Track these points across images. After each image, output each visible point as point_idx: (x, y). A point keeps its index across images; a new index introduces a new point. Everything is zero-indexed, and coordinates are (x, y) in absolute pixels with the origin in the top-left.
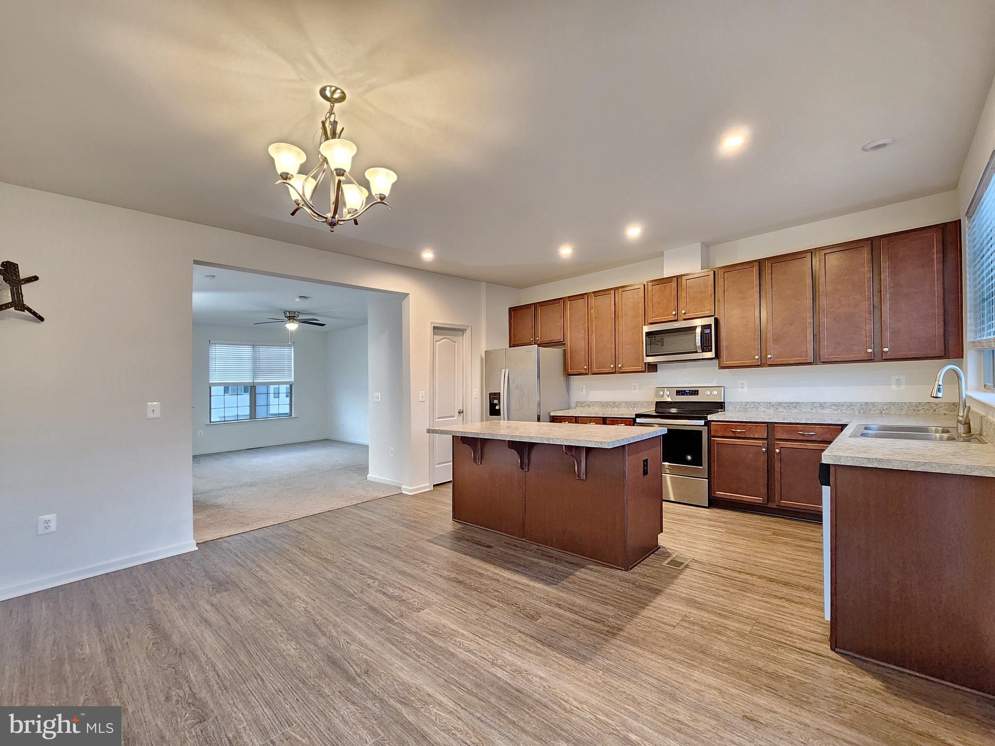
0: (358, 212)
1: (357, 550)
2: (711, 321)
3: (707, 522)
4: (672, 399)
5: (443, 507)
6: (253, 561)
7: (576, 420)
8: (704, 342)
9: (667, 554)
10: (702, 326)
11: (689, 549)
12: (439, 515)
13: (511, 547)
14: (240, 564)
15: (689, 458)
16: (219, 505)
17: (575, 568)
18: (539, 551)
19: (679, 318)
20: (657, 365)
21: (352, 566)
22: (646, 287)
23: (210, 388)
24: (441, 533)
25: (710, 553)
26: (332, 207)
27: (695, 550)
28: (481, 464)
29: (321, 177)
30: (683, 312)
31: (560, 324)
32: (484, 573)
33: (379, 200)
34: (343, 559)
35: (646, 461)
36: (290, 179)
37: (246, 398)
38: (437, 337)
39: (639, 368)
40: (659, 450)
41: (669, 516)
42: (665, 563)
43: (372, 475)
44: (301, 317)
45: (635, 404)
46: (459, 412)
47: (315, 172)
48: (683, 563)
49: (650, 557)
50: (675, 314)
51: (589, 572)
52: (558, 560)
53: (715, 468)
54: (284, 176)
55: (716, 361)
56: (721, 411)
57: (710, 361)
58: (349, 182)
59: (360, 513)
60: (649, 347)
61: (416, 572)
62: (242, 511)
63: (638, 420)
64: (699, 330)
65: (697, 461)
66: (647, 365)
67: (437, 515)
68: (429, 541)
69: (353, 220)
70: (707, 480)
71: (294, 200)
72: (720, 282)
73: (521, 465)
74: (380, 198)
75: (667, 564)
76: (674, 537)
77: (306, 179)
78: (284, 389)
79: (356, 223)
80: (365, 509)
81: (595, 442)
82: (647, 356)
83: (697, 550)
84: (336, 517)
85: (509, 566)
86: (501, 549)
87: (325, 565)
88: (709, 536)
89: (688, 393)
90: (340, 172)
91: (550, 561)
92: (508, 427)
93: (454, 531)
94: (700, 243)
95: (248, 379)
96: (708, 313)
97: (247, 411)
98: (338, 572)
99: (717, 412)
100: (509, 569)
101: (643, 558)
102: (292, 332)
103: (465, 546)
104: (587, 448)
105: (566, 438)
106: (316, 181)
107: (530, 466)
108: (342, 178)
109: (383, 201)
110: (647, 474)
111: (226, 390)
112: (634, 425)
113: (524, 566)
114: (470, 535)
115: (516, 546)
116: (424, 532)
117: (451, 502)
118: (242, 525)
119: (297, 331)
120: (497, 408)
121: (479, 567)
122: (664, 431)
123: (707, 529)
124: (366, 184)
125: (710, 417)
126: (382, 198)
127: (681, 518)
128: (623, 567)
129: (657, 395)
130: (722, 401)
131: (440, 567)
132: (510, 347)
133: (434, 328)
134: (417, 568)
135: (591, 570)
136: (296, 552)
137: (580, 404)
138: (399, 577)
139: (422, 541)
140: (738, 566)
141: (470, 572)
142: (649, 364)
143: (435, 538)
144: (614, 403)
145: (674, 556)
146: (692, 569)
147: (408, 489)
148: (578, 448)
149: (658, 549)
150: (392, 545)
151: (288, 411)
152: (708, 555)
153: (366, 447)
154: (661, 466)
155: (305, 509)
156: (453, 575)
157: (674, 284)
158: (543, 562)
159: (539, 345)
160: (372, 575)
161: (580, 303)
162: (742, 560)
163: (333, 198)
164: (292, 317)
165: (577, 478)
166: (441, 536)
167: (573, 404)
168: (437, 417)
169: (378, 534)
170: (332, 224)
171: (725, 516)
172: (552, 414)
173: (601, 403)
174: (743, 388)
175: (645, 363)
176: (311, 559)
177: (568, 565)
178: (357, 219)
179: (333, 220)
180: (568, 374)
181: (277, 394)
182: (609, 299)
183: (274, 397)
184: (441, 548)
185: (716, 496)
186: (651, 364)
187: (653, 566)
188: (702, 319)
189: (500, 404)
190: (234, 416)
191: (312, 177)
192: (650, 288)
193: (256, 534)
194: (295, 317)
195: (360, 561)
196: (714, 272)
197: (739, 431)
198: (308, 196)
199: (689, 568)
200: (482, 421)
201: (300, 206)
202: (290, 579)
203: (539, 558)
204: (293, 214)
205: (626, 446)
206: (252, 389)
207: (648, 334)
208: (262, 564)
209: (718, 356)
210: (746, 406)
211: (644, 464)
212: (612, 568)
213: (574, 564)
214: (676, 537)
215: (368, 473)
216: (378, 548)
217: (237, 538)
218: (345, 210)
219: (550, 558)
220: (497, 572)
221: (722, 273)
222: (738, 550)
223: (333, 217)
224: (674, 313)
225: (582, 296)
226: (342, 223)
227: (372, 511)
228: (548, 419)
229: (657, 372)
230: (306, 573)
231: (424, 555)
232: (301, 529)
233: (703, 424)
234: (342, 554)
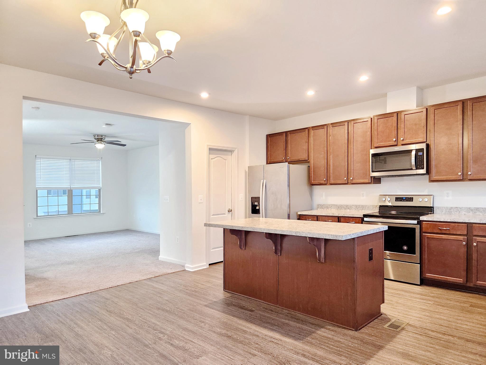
0: (150, 63)
1: (151, 313)
2: (423, 146)
3: (418, 296)
4: (392, 204)
5: (217, 281)
6: (72, 320)
7: (317, 218)
8: (418, 162)
9: (387, 320)
10: (416, 149)
11: (405, 316)
12: (213, 287)
13: (268, 311)
14: (61, 322)
15: (405, 248)
16: (45, 278)
17: (317, 327)
18: (289, 315)
19: (399, 143)
20: (381, 178)
21: (148, 324)
22: (373, 120)
23: (37, 191)
24: (215, 300)
25: (421, 319)
26: (131, 60)
27: (409, 317)
28: (245, 249)
29: (122, 36)
30: (402, 139)
31: (305, 147)
32: (247, 330)
33: (167, 55)
34: (141, 319)
35: (371, 251)
36: (97, 38)
37: (64, 199)
38: (212, 156)
39: (367, 181)
40: (382, 242)
41: (390, 291)
42: (386, 326)
43: (162, 257)
44: (107, 139)
45: (363, 207)
46: (229, 211)
47: (118, 32)
48: (400, 326)
49: (374, 321)
50: (396, 140)
51: (327, 331)
52: (303, 322)
53: (426, 256)
54: (93, 35)
55: (427, 176)
56: (431, 214)
57: (422, 176)
58: (143, 41)
59: (153, 284)
60: (374, 164)
61: (195, 329)
62: (62, 283)
63: (366, 219)
64: (413, 153)
65: (412, 251)
66: (372, 178)
67: (212, 286)
68: (206, 306)
69: (147, 70)
70: (419, 265)
71: (100, 53)
72: (431, 116)
73: (275, 251)
74: (167, 53)
75: (387, 327)
76: (393, 307)
77: (110, 38)
78: (94, 192)
79: (149, 71)
80: (157, 282)
81: (331, 235)
82: (373, 172)
83: (411, 317)
84: (135, 288)
85: (266, 325)
86: (260, 312)
87: (127, 323)
88: (421, 307)
89: (405, 199)
90: (137, 34)
91: (297, 323)
92: (266, 223)
93: (225, 299)
94: (416, 87)
95: (66, 185)
96: (421, 140)
97: (66, 208)
98: (137, 328)
99: (427, 214)
100: (265, 327)
101: (369, 321)
102: (100, 150)
103: (233, 310)
104: (325, 239)
105: (310, 232)
106: (118, 40)
107: (282, 252)
108: (138, 38)
109: (170, 56)
110: (372, 259)
111: (49, 192)
112: (362, 223)
113: (277, 326)
114: (236, 301)
115: (272, 311)
116: (202, 299)
117: (222, 277)
118: (62, 293)
119: (104, 149)
120: (257, 208)
121: (244, 326)
122: (386, 228)
123: (419, 302)
124: (156, 42)
125: (422, 218)
126: (170, 53)
127: (399, 292)
128: (353, 328)
129: (380, 200)
130: (432, 206)
131: (214, 325)
132: (267, 163)
133: (210, 149)
134: (196, 326)
135: (329, 329)
136: (104, 313)
137: (320, 206)
138: (183, 332)
139: (201, 306)
140: (443, 329)
141: (237, 329)
142: (374, 178)
143: (211, 304)
144: (347, 206)
145: (393, 321)
146: (407, 331)
147: (190, 267)
148: (318, 239)
149: (380, 315)
150: (178, 308)
151: (97, 208)
152: (420, 320)
153: (159, 235)
154: (383, 254)
155: (111, 282)
156: (224, 332)
157: (395, 118)
158: (292, 323)
159: (290, 163)
160: (163, 331)
161: (322, 132)
162: (446, 325)
163: (131, 53)
164: (100, 139)
165: (318, 261)
166: (215, 302)
167: (315, 206)
168: (212, 215)
169: (167, 300)
170: (131, 73)
171: (434, 292)
172: (299, 213)
173: (336, 205)
174: (448, 196)
175: (371, 177)
176: (115, 318)
177: (311, 325)
178: (150, 68)
179: (132, 69)
180: (311, 184)
181: (89, 196)
182: (343, 129)
183: (86, 198)
184: (215, 311)
185: (426, 277)
186: (376, 177)
187: (376, 328)
188: (417, 145)
189: (259, 205)
190: (56, 212)
191: (115, 37)
192: (376, 121)
193: (73, 300)
194: (102, 139)
195: (153, 320)
196: (427, 109)
197: (445, 228)
198: (112, 50)
199: (405, 330)
200: (246, 218)
201: (105, 58)
202: (100, 333)
203: (289, 320)
204: (100, 64)
205: (356, 238)
206: (70, 193)
207: (374, 155)
208: (79, 322)
209: (428, 172)
210: (450, 210)
211: (370, 252)
212: (345, 328)
213: (316, 325)
214: (395, 307)
215: (159, 255)
216: (167, 311)
217: (59, 303)
218: (141, 62)
219: (298, 320)
220: (257, 329)
221: (433, 110)
222: (443, 317)
223: (132, 67)
224: (394, 140)
225: (322, 126)
226: (138, 71)
227: (162, 284)
228: (296, 217)
229: (381, 183)
230: (112, 329)
231: (202, 316)
232: (108, 296)
233: (416, 223)
234: (140, 315)
